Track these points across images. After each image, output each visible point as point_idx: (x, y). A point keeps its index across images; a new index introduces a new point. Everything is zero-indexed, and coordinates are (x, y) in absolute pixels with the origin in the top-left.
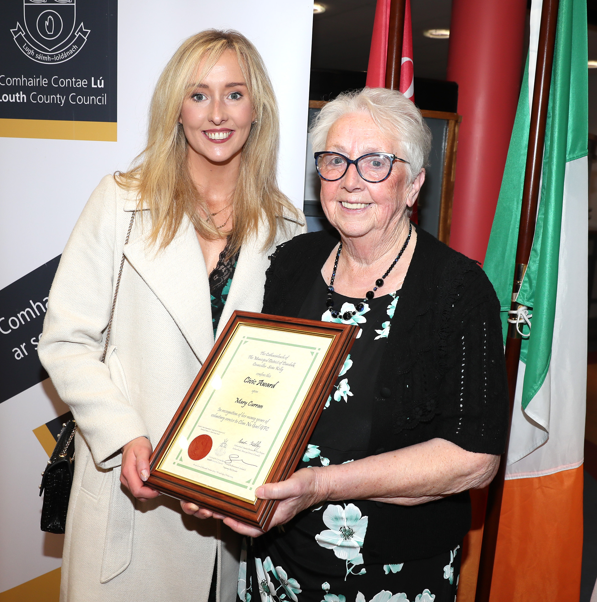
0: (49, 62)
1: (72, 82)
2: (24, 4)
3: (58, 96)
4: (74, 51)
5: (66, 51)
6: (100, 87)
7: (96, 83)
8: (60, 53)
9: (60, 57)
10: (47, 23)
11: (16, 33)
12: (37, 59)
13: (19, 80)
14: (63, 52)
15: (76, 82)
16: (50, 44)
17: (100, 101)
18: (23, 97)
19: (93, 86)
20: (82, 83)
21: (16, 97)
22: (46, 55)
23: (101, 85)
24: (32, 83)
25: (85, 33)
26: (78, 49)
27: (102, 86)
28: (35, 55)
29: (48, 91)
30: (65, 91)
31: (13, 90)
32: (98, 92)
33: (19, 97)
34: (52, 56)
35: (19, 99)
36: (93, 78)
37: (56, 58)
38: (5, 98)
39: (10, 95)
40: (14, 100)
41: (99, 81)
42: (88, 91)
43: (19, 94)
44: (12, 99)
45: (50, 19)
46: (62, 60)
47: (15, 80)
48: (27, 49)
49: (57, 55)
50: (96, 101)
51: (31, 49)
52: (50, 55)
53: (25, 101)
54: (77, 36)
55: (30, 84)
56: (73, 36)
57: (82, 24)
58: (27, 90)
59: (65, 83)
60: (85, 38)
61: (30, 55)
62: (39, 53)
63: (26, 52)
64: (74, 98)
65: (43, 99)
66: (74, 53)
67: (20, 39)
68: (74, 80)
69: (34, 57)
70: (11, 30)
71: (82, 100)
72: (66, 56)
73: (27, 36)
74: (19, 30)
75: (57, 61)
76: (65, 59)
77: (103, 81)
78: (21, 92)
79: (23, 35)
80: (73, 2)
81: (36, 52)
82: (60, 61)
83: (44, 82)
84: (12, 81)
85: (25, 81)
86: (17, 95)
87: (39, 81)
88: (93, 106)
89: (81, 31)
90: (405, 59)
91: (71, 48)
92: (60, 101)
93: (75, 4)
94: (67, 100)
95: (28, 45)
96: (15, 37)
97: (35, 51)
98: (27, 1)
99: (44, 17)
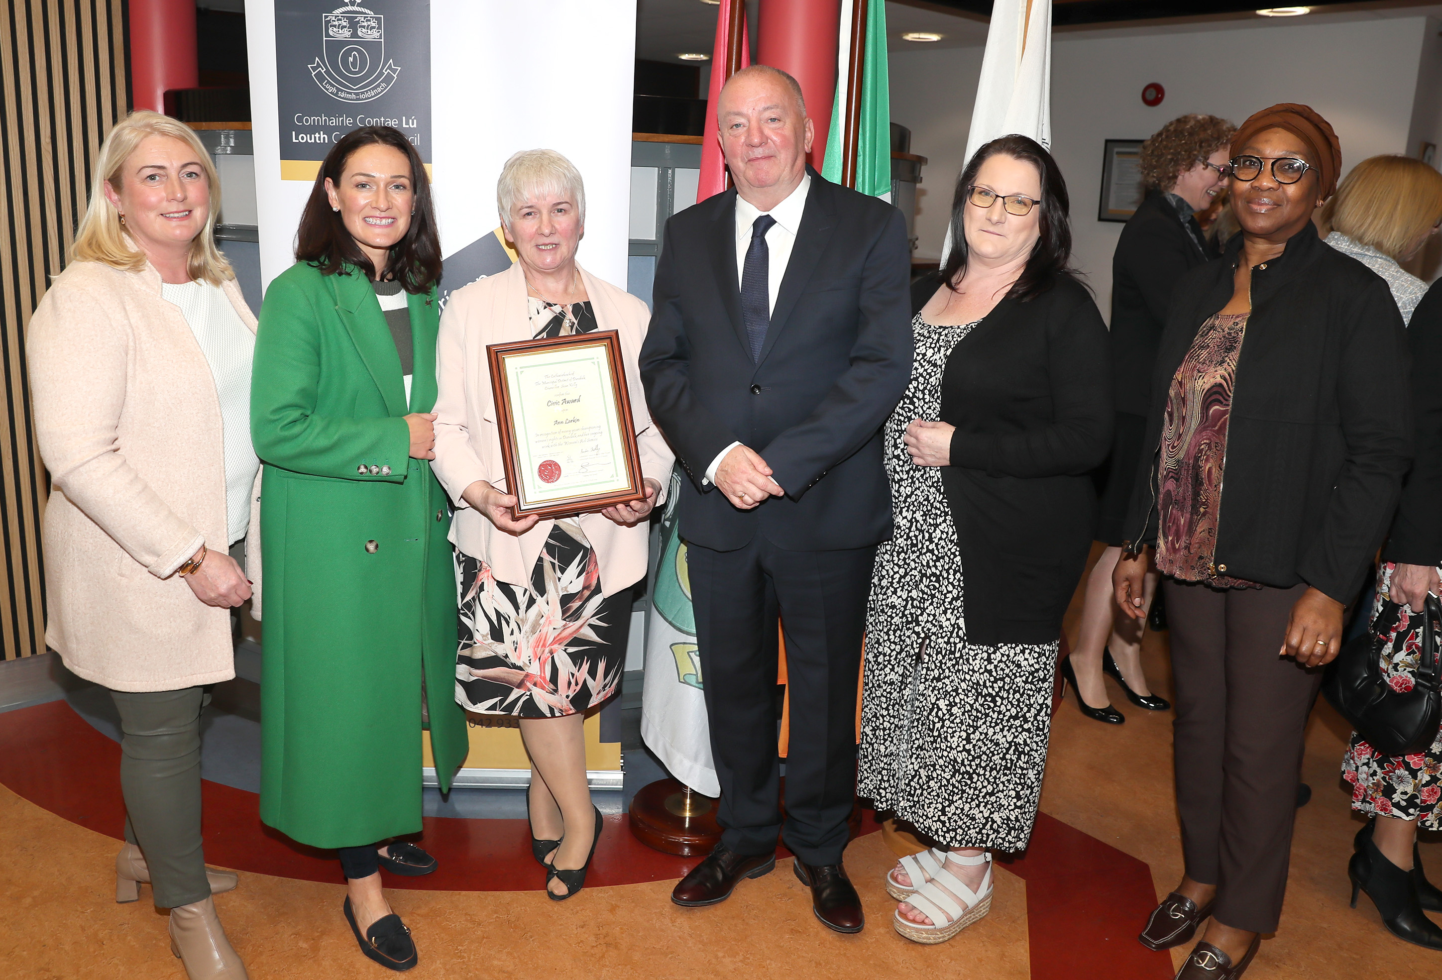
0: (354, 100)
1: (381, 121)
2: (324, 39)
6: (412, 126)
7: (407, 123)
8: (367, 91)
10: (351, 59)
11: (314, 69)
12: (340, 97)
13: (318, 119)
16: (355, 81)
18: (324, 138)
19: (404, 125)
21: (315, 137)
22: (350, 93)
23: (413, 124)
25: (394, 71)
26: (386, 88)
27: (415, 126)
31: (312, 130)
33: (319, 139)
34: (357, 94)
36: (404, 118)
37: (361, 97)
38: (303, 138)
39: (308, 136)
40: (313, 141)
41: (410, 121)
43: (319, 134)
44: (311, 139)
45: (355, 55)
46: (369, 98)
47: (314, 119)
48: (328, 86)
51: (333, 85)
52: (355, 94)
53: (326, 141)
54: (386, 73)
55: (332, 123)
56: (381, 73)
57: (391, 60)
58: (328, 130)
60: (395, 76)
61: (331, 93)
62: (342, 91)
63: (327, 90)
66: (382, 91)
67: (319, 75)
69: (336, 95)
70: (309, 66)
72: (373, 94)
73: (327, 72)
74: (319, 66)
75: (363, 99)
76: (372, 97)
77: (415, 121)
78: (322, 132)
79: (323, 71)
80: (380, 38)
81: (338, 90)
82: (366, 99)
83: (348, 122)
84: (311, 120)
85: (326, 120)
86: (317, 135)
87: (343, 121)
89: (390, 67)
91: (378, 85)
93: (382, 40)
95: (328, 82)
96: (314, 73)
97: (336, 88)
98: (328, 35)
99: (348, 53)
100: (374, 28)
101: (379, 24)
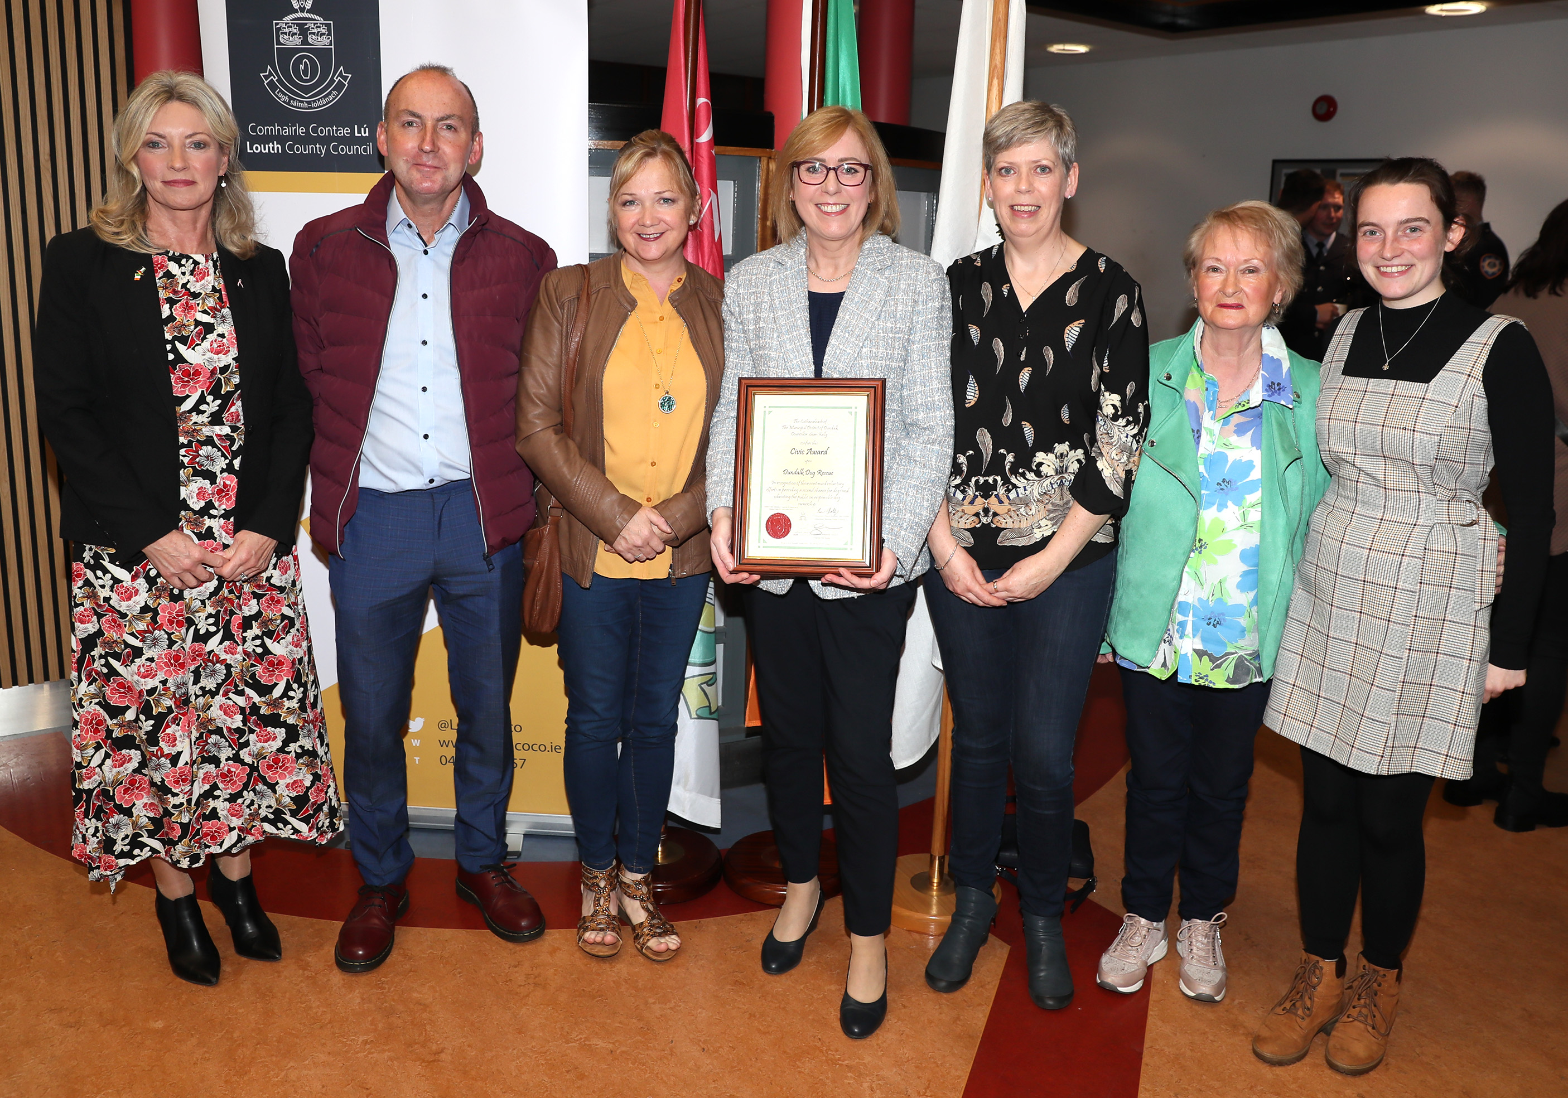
0: (306, 109)
1: (333, 130)
2: (275, 46)
3: (318, 146)
4: (334, 97)
5: (325, 97)
6: (364, 135)
7: (359, 132)
8: (318, 100)
9: (318, 104)
10: (302, 67)
11: (266, 77)
12: (292, 106)
13: (272, 129)
14: (321, 98)
15: (337, 130)
16: (306, 90)
17: (365, 150)
18: (278, 148)
19: (357, 135)
20: (345, 132)
21: (269, 148)
22: (302, 102)
23: (365, 133)
24: (286, 131)
25: (345, 78)
26: (338, 95)
27: (367, 134)
28: (289, 101)
29: (306, 140)
30: (325, 141)
31: (265, 140)
32: (362, 141)
33: (273, 148)
34: (309, 103)
35: (273, 150)
36: (356, 126)
37: (313, 105)
38: (257, 148)
39: (262, 146)
40: (267, 151)
41: (362, 129)
42: (351, 140)
43: (273, 144)
44: (265, 149)
45: (305, 62)
46: (320, 107)
47: (268, 129)
48: (280, 95)
49: (314, 101)
50: (361, 150)
51: (285, 94)
52: (306, 102)
53: (280, 152)
54: (337, 80)
56: (332, 81)
57: (342, 68)
58: (281, 140)
59: (325, 131)
60: (346, 83)
61: (284, 102)
62: (294, 99)
63: (279, 98)
64: (335, 148)
65: (300, 149)
66: (334, 99)
67: (271, 84)
68: (335, 128)
69: (289, 104)
70: (263, 75)
71: (345, 150)
72: (325, 103)
73: (279, 80)
74: (271, 74)
75: (315, 108)
76: (324, 105)
78: (275, 142)
79: (275, 80)
80: (331, 45)
81: (290, 98)
82: (318, 107)
83: (301, 131)
84: (264, 130)
85: (279, 129)
86: (271, 145)
87: (295, 130)
88: (357, 156)
89: (340, 75)
90: (701, 101)
91: (330, 93)
92: (320, 151)
93: (333, 47)
94: (328, 149)
95: (281, 90)
96: (266, 82)
97: (289, 96)
98: (279, 43)
99: (299, 61)
100: (324, 34)
101: (329, 30)
